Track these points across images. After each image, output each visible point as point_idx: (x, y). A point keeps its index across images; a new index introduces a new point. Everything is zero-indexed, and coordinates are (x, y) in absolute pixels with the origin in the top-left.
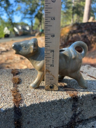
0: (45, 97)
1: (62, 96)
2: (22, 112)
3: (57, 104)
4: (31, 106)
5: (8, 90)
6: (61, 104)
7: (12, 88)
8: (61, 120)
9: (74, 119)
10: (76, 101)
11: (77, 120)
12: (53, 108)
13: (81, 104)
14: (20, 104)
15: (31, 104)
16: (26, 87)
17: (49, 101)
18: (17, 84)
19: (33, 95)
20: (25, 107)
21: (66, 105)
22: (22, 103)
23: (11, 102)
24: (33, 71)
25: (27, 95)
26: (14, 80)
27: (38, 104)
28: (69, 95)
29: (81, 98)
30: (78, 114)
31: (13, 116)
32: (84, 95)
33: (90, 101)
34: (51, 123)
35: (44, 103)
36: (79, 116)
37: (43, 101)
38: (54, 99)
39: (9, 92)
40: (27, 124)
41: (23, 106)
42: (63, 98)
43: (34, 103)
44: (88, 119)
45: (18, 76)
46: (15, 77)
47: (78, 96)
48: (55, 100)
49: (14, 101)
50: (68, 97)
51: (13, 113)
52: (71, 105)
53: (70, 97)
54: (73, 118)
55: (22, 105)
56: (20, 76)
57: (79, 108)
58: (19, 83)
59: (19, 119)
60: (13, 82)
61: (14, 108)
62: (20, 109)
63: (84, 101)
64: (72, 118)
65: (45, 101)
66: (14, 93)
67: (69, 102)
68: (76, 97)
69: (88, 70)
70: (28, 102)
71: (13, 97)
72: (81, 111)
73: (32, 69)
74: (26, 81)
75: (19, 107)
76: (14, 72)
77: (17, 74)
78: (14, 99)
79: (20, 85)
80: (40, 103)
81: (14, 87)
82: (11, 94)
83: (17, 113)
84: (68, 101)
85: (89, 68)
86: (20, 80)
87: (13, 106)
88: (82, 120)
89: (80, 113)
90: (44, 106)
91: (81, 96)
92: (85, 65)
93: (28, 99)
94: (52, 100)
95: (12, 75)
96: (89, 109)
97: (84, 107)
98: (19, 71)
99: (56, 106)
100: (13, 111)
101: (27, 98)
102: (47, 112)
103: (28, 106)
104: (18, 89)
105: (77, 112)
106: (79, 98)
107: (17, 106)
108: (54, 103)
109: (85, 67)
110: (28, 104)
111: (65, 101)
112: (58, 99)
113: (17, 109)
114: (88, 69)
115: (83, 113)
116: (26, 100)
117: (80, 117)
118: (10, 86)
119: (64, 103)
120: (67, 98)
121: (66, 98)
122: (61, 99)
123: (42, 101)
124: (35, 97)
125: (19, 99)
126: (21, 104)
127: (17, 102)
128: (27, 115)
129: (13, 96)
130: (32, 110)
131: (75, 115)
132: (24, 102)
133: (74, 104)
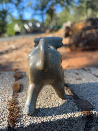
1: (72, 113)
3: (65, 123)
4: (30, 126)
5: (5, 101)
6: (70, 124)
7: (11, 98)
10: (91, 120)
12: (60, 129)
13: (96, 124)
14: (16, 124)
15: (30, 124)
17: (54, 119)
18: (18, 92)
20: (22, 127)
21: (77, 125)
22: (18, 123)
23: (5, 120)
26: (15, 86)
27: (39, 124)
35: (47, 123)
37: (46, 120)
38: (61, 118)
39: (6, 103)
42: (72, 117)
43: (34, 123)
45: (20, 80)
46: (16, 83)
47: (93, 113)
49: (9, 118)
50: (80, 115)
52: (84, 125)
53: (82, 115)
55: (18, 125)
56: (23, 82)
57: (94, 127)
58: (20, 91)
60: (14, 90)
61: (7, 128)
65: (49, 121)
66: (11, 105)
67: (81, 121)
68: (90, 115)
70: (27, 121)
71: (8, 112)
75: (15, 128)
76: (16, 76)
77: (20, 78)
78: (10, 115)
79: (20, 94)
80: (42, 123)
81: (13, 96)
82: (8, 107)
86: (22, 87)
87: (7, 126)
90: (47, 126)
95: (14, 79)
98: (23, 74)
99: (63, 126)
103: (26, 127)
104: (18, 99)
106: (94, 116)
107: (11, 127)
108: (60, 122)
110: (26, 124)
111: (76, 120)
112: (66, 117)
113: (12, 130)
116: (24, 117)
118: (9, 95)
119: (74, 122)
120: (79, 117)
121: (77, 116)
122: (71, 117)
125: (16, 115)
127: (12, 120)
132: (22, 121)
133: (88, 123)
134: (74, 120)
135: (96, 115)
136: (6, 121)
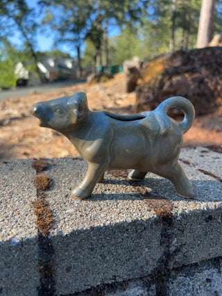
0: (102, 215)
1: (140, 214)
2: (55, 246)
3: (128, 230)
4: (73, 234)
5: (25, 203)
6: (137, 231)
7: (34, 198)
8: (136, 264)
9: (166, 264)
10: (170, 225)
11: (171, 265)
12: (120, 240)
13: (179, 232)
14: (51, 231)
15: (73, 230)
16: (64, 196)
17: (110, 223)
18: (45, 190)
19: (78, 212)
20: (60, 236)
21: (147, 233)
22: (54, 229)
23: (32, 227)
24: (79, 162)
25: (64, 212)
26: (38, 182)
27: (87, 230)
28: (153, 212)
29: (179, 218)
30: (175, 252)
31: (37, 254)
32: (186, 211)
33: (200, 224)
34: (116, 270)
35: (99, 228)
36: (176, 257)
37: (98, 225)
38: (122, 221)
39: (27, 207)
40: (65, 271)
41: (56, 234)
42: (140, 219)
43: (79, 229)
44: (196, 264)
45: (46, 172)
46: (39, 175)
47: (172, 214)
48: (123, 223)
49: (38, 224)
50: (151, 217)
51: (36, 248)
52: (158, 234)
53: (155, 216)
54: (163, 261)
55: (54, 233)
56: (51, 174)
57: (176, 239)
58: (48, 188)
59: (50, 261)
60: (37, 186)
61: (38, 237)
62: (50, 241)
63: (185, 225)
64: (161, 261)
65: (102, 225)
66: (38, 208)
67: (154, 226)
68: (167, 216)
69: (201, 158)
70: (67, 227)
71: (35, 217)
72: (181, 246)
73: (77, 159)
74: (65, 183)
75: (49, 237)
76: (38, 164)
77: (45, 169)
78: (38, 220)
79: (50, 192)
80: (92, 228)
81: (38, 196)
82: (32, 211)
83: (45, 249)
84: (151, 225)
85: (204, 154)
86: (51, 182)
87: (36, 234)
88: (184, 266)
89: (178, 250)
90: (100, 235)
91: (181, 215)
92: (195, 148)
93: (66, 220)
94: (118, 221)
95: (35, 171)
96: (199, 242)
97: (187, 238)
98: (50, 162)
99: (126, 235)
100: (37, 245)
101: (64, 218)
102: (106, 248)
103: (67, 235)
104: (47, 199)
105: (172, 249)
106: (175, 219)
107: (43, 235)
108: (121, 228)
109: (196, 151)
110: (67, 230)
111: (146, 224)
112: (129, 220)
113: (44, 241)
114: (202, 156)
115: (184, 250)
116: (62, 222)
117: (178, 258)
118: (30, 195)
119: (143, 228)
120: (150, 219)
121: (146, 217)
122: (137, 220)
123: (96, 225)
124: (81, 216)
125: (48, 221)
126: (53, 231)
127: (43, 227)
128: (65, 252)
129: (37, 213)
130: (76, 243)
131: (168, 256)
132: (59, 227)
133: (165, 230)
134: (142, 225)
135: (177, 217)
136: (34, 228)
